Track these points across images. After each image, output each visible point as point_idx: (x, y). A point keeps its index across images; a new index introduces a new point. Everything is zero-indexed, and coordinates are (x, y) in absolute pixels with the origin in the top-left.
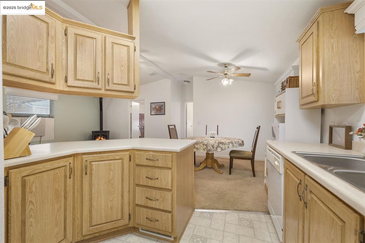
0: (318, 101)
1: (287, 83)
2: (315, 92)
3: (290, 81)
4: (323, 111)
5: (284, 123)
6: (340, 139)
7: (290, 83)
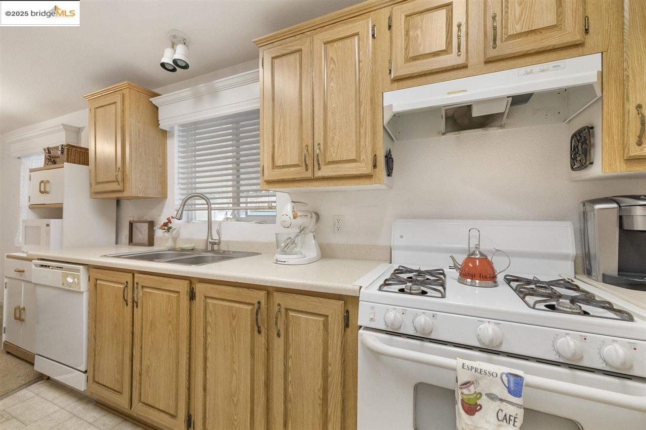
0: (123, 191)
1: (62, 153)
2: (120, 179)
3: (68, 151)
4: (118, 202)
5: (62, 218)
6: (141, 236)
7: (68, 154)
